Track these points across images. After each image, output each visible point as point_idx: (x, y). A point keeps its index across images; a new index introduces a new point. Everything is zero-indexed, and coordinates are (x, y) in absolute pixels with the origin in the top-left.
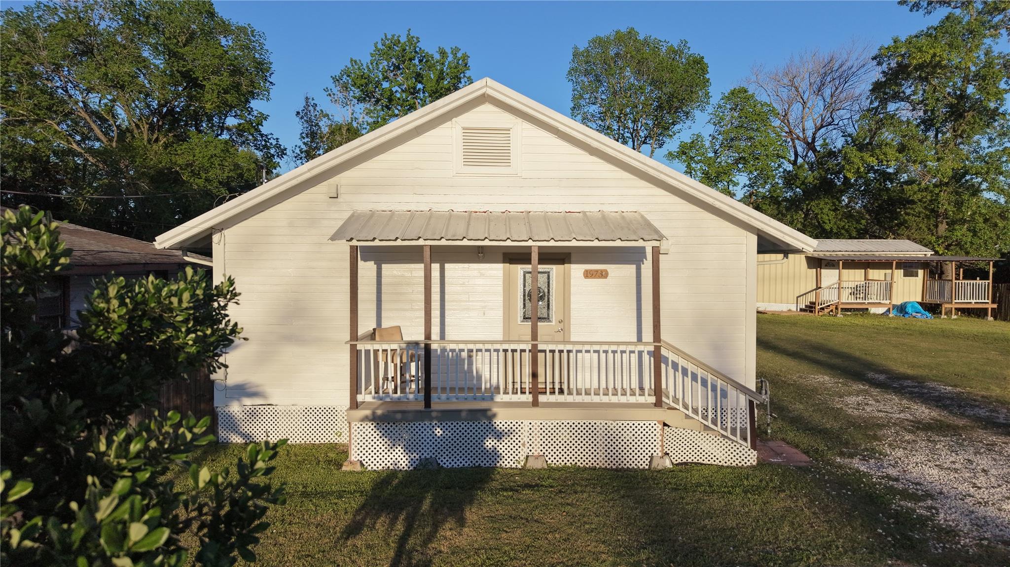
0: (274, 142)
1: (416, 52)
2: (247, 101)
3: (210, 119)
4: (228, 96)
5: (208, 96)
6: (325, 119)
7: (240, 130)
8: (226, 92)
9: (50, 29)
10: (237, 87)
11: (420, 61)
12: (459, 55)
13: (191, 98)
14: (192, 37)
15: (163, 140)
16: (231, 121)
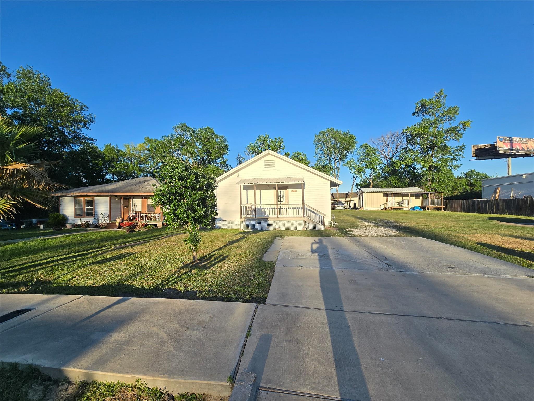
0: (230, 167)
1: (268, 139)
2: (223, 156)
3: (213, 161)
4: (217, 155)
5: (212, 155)
6: (243, 159)
7: (221, 164)
8: (217, 154)
9: (174, 140)
10: (220, 152)
11: (270, 141)
12: (281, 139)
13: (208, 156)
14: (208, 139)
15: (201, 168)
16: (219, 162)
